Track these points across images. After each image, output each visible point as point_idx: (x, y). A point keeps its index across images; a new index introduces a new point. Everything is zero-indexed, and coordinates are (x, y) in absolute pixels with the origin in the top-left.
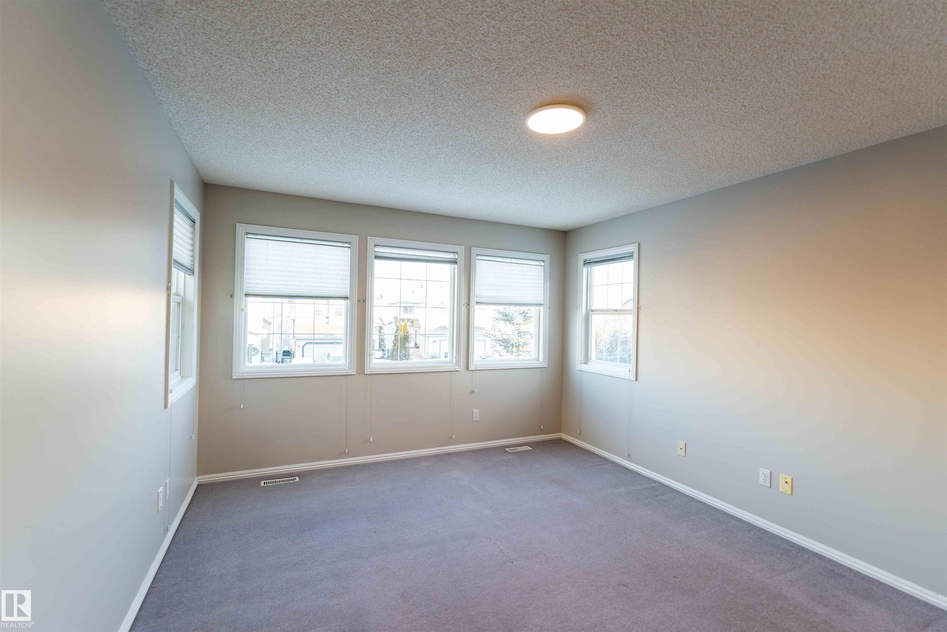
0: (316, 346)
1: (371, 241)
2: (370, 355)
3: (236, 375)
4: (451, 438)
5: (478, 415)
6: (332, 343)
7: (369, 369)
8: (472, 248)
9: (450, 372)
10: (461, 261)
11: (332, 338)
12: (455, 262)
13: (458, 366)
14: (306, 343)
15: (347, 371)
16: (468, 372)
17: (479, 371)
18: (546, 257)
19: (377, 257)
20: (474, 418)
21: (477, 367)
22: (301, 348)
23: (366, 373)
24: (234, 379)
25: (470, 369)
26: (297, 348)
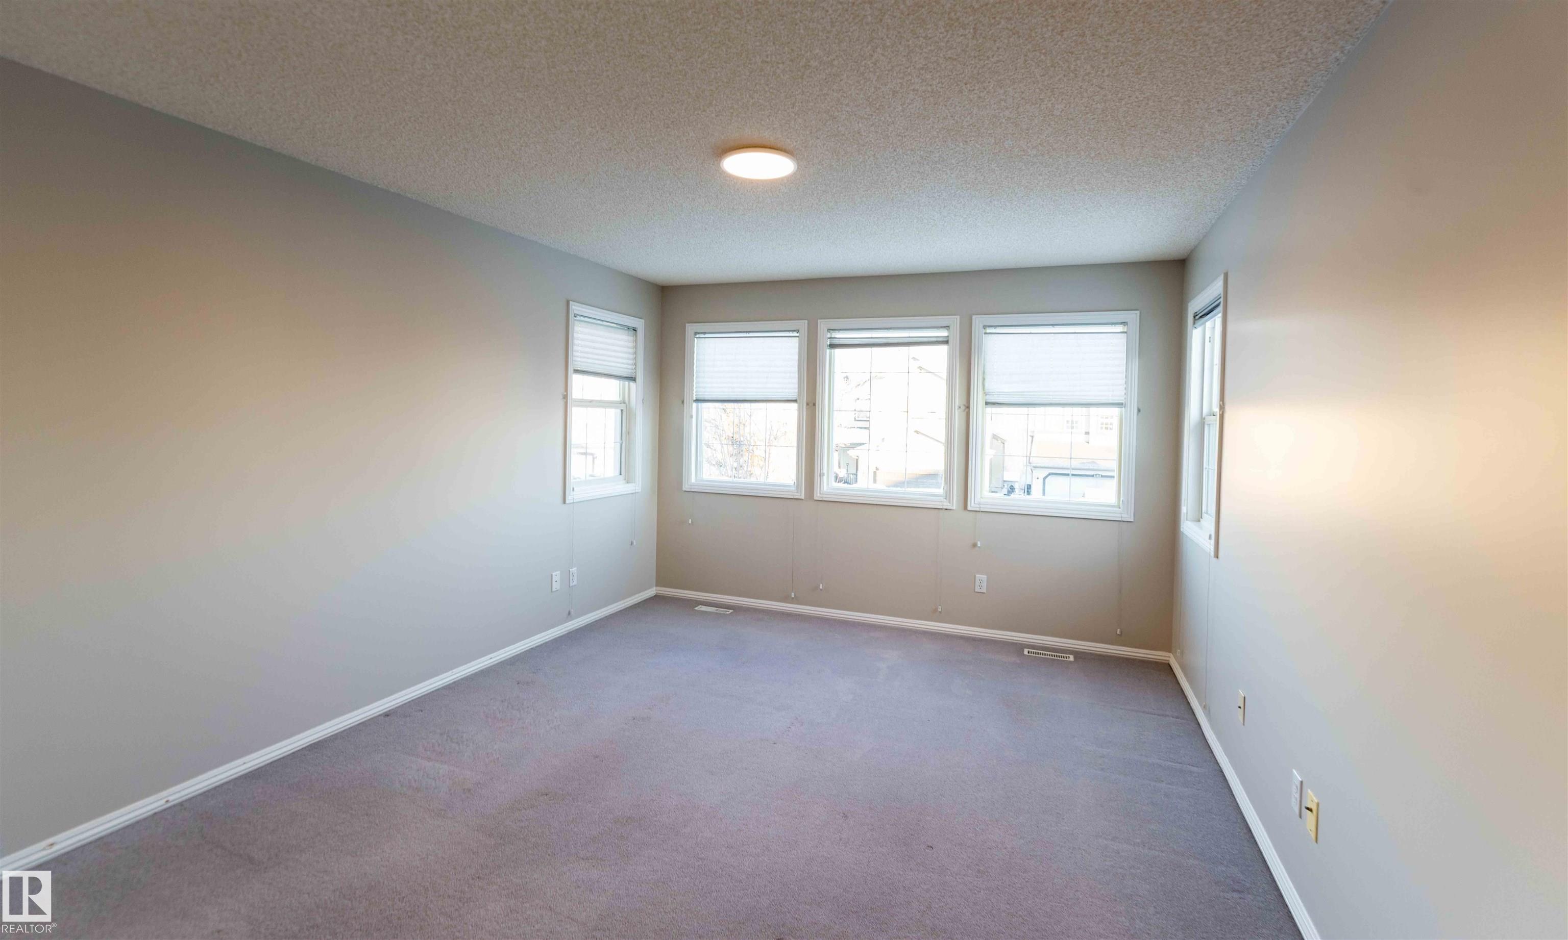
0: (1074, 479)
1: (823, 325)
2: (820, 476)
3: (686, 487)
4: (936, 610)
5: (984, 584)
6: (1093, 476)
7: (820, 493)
8: (974, 317)
9: (937, 510)
10: (955, 340)
11: (1092, 468)
12: (946, 342)
13: (949, 502)
14: (1050, 474)
15: (793, 494)
16: (966, 513)
17: (983, 514)
18: (1133, 317)
19: (832, 346)
20: (976, 587)
21: (981, 506)
22: (1041, 480)
23: (816, 498)
24: (685, 491)
25: (969, 508)
26: (1035, 480)
